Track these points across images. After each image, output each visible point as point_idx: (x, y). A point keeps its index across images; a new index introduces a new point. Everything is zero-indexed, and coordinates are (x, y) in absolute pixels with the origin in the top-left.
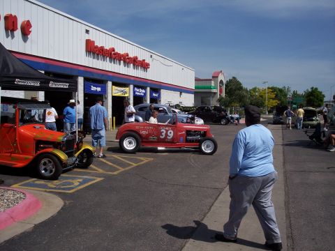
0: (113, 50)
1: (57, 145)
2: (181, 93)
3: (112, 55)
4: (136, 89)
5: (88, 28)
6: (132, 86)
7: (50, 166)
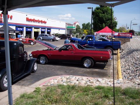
0: (34, 19)
2: (59, 30)
3: (34, 21)
4: (42, 29)
5: (27, 14)
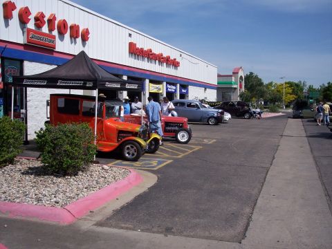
1: (136, 134)
4: (168, 86)
5: (130, 32)
6: (165, 83)
7: (132, 151)
